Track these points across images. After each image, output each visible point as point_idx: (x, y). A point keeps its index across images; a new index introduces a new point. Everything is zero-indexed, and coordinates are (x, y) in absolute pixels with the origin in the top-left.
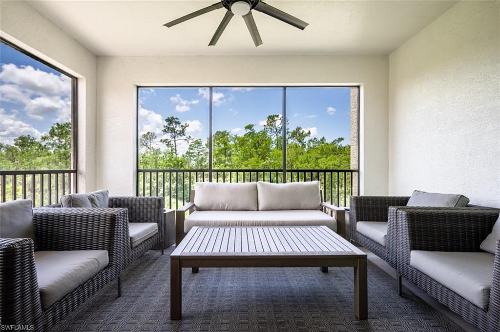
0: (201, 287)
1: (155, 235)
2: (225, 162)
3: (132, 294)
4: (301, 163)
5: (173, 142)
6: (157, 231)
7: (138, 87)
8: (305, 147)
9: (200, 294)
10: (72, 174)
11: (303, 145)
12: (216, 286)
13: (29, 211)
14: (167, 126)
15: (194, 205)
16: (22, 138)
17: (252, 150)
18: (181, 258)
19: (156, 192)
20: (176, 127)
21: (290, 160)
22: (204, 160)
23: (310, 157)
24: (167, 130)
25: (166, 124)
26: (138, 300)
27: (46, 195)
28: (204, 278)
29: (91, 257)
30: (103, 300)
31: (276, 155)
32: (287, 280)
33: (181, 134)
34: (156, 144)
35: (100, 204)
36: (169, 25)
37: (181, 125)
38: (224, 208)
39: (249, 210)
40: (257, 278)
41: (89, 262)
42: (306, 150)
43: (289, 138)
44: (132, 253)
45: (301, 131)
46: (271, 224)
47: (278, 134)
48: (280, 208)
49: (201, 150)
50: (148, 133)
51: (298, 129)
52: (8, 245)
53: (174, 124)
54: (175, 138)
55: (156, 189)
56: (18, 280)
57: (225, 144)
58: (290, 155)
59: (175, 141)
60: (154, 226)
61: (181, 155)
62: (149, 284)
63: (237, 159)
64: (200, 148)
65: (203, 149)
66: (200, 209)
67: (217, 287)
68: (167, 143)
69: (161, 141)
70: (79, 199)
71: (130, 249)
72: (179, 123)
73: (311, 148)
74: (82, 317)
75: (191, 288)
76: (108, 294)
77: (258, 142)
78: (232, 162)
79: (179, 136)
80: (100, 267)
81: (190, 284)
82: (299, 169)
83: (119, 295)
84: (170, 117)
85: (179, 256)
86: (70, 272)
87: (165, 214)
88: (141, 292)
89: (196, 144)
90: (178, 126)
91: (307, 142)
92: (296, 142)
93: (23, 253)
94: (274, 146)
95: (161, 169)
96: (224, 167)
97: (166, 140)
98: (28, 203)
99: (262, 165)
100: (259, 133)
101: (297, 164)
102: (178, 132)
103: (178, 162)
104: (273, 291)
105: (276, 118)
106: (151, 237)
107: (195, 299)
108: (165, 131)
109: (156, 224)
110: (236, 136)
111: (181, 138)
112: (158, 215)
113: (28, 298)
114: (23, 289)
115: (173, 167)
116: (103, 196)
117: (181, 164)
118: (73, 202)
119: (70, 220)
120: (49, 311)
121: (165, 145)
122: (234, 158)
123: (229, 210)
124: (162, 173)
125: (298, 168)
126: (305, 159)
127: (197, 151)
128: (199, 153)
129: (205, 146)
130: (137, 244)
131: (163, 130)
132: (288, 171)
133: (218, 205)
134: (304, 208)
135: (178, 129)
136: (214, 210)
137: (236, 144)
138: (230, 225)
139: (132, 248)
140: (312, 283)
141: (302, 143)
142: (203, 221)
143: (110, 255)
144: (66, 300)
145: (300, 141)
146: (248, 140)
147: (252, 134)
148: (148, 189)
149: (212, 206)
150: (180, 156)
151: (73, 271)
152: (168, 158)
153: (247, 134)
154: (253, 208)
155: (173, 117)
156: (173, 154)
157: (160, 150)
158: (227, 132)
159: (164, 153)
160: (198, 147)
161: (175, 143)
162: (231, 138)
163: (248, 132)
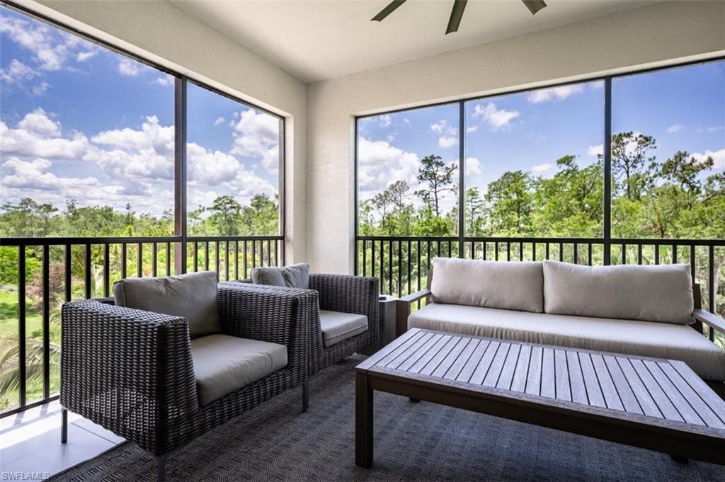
0: (416, 426)
1: (363, 333)
2: (518, 225)
3: (322, 413)
4: (687, 225)
5: (432, 195)
6: (367, 327)
7: (357, 118)
8: (699, 192)
9: (411, 436)
10: (279, 242)
11: (692, 188)
12: (440, 431)
13: (212, 285)
14: (423, 171)
15: (430, 293)
16: (257, 198)
17: (571, 202)
18: (369, 374)
19: (407, 269)
20: (437, 170)
21: (659, 220)
22: (483, 222)
23: (711, 213)
24: (423, 176)
25: (423, 167)
26: (325, 423)
27: (232, 268)
28: (426, 413)
29: (264, 351)
30: (285, 411)
31: (624, 211)
32: (579, 454)
33: (445, 182)
34: (409, 199)
35: (296, 282)
36: (379, 17)
37: (444, 167)
38: (479, 303)
39: (525, 311)
40: (518, 435)
41: (260, 358)
42: (701, 199)
43: (655, 176)
44: (324, 353)
45: (688, 160)
46: (561, 342)
47: (631, 169)
48: (589, 312)
49: (477, 204)
50: (398, 182)
51: (680, 156)
52: (162, 323)
53: (434, 166)
54: (435, 188)
55: (407, 265)
56: (171, 366)
57: (519, 193)
58: (660, 209)
59: (436, 193)
60: (362, 319)
61: (446, 214)
62: (345, 403)
63: (541, 219)
64: (475, 202)
65: (480, 203)
66: (439, 301)
67: (441, 434)
68: (424, 197)
69: (416, 193)
70: (270, 274)
71: (322, 348)
72: (441, 164)
73: (715, 194)
74: (257, 427)
75: (400, 424)
76: (293, 406)
77: (584, 188)
78: (531, 224)
79: (442, 184)
80: (274, 366)
81: (401, 417)
82: (681, 238)
83: (304, 411)
84: (429, 155)
85: (367, 371)
86: (234, 366)
87: (383, 304)
88: (332, 412)
89: (469, 195)
90: (440, 168)
91: (704, 182)
92: (675, 182)
93: (176, 334)
94: (622, 193)
95: (414, 236)
96: (516, 233)
97: (423, 191)
98: (211, 275)
99: (593, 229)
100: (586, 170)
101: (676, 228)
102: (441, 179)
103: (439, 225)
104: (542, 468)
105: (625, 140)
106: (356, 336)
107: (402, 443)
108: (421, 178)
109: (365, 317)
110: (540, 179)
111: (446, 187)
112: (369, 304)
113: (182, 389)
114: (176, 377)
115: (433, 233)
116: (300, 272)
117: (445, 227)
118: (263, 278)
119: (251, 300)
120: (208, 409)
121: (421, 200)
122: (535, 217)
123: (487, 307)
124: (417, 242)
125: (678, 236)
126: (697, 216)
127: (470, 208)
128: (473, 209)
129: (483, 199)
130: (332, 342)
131: (418, 177)
132: (616, 242)
133: (469, 298)
134: (648, 317)
135: (441, 173)
136: (463, 305)
137: (538, 192)
138: (482, 332)
139: (325, 347)
140: (637, 474)
141: (690, 184)
142: (436, 322)
143: (290, 352)
144: (229, 400)
145: (685, 181)
146: (564, 185)
147: (572, 173)
148: (396, 265)
149: (458, 297)
150: (443, 216)
151: (238, 365)
152: (425, 220)
153: (562, 173)
154: (533, 308)
155: (432, 156)
156: (432, 212)
157: (413, 207)
158: (523, 172)
159: (419, 212)
160: (473, 200)
161: (436, 195)
162: (531, 183)
163: (564, 170)
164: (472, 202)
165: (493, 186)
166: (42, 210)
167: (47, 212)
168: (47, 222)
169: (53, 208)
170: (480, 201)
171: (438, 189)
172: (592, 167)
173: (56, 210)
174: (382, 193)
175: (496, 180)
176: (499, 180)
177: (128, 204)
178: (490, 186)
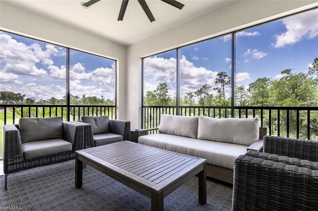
2: (262, 103)
5: (222, 90)
7: (143, 59)
14: (218, 79)
20: (224, 79)
24: (218, 82)
25: (218, 77)
29: (60, 144)
33: (228, 84)
34: (211, 92)
38: (174, 133)
41: (56, 146)
49: (244, 94)
50: (206, 84)
53: (223, 77)
54: (223, 87)
57: (263, 88)
59: (223, 89)
61: (227, 98)
63: (272, 100)
64: (243, 93)
65: (245, 93)
68: (218, 90)
69: (214, 89)
72: (227, 76)
78: (267, 102)
79: (226, 85)
84: (220, 72)
89: (239, 89)
97: (218, 88)
100: (297, 76)
102: (226, 82)
103: (224, 103)
111: (229, 86)
117: (227, 104)
118: (84, 120)
121: (217, 92)
123: (177, 135)
127: (240, 95)
128: (242, 96)
129: (246, 91)
130: (100, 144)
131: (215, 82)
133: (170, 131)
135: (226, 80)
149: (167, 131)
152: (218, 100)
153: (284, 77)
154: (192, 136)
155: (222, 72)
156: (222, 97)
157: (213, 95)
158: (267, 78)
159: (216, 97)
160: (242, 92)
161: (224, 90)
162: (271, 83)
163: (285, 76)
164: (241, 93)
165: (252, 85)
166: (75, 98)
167: (76, 99)
168: (76, 102)
169: (78, 97)
170: (245, 92)
171: (225, 87)
172: (300, 74)
173: (79, 98)
174: (199, 89)
175: (253, 82)
176: (255, 82)
177: (102, 96)
178: (250, 85)
